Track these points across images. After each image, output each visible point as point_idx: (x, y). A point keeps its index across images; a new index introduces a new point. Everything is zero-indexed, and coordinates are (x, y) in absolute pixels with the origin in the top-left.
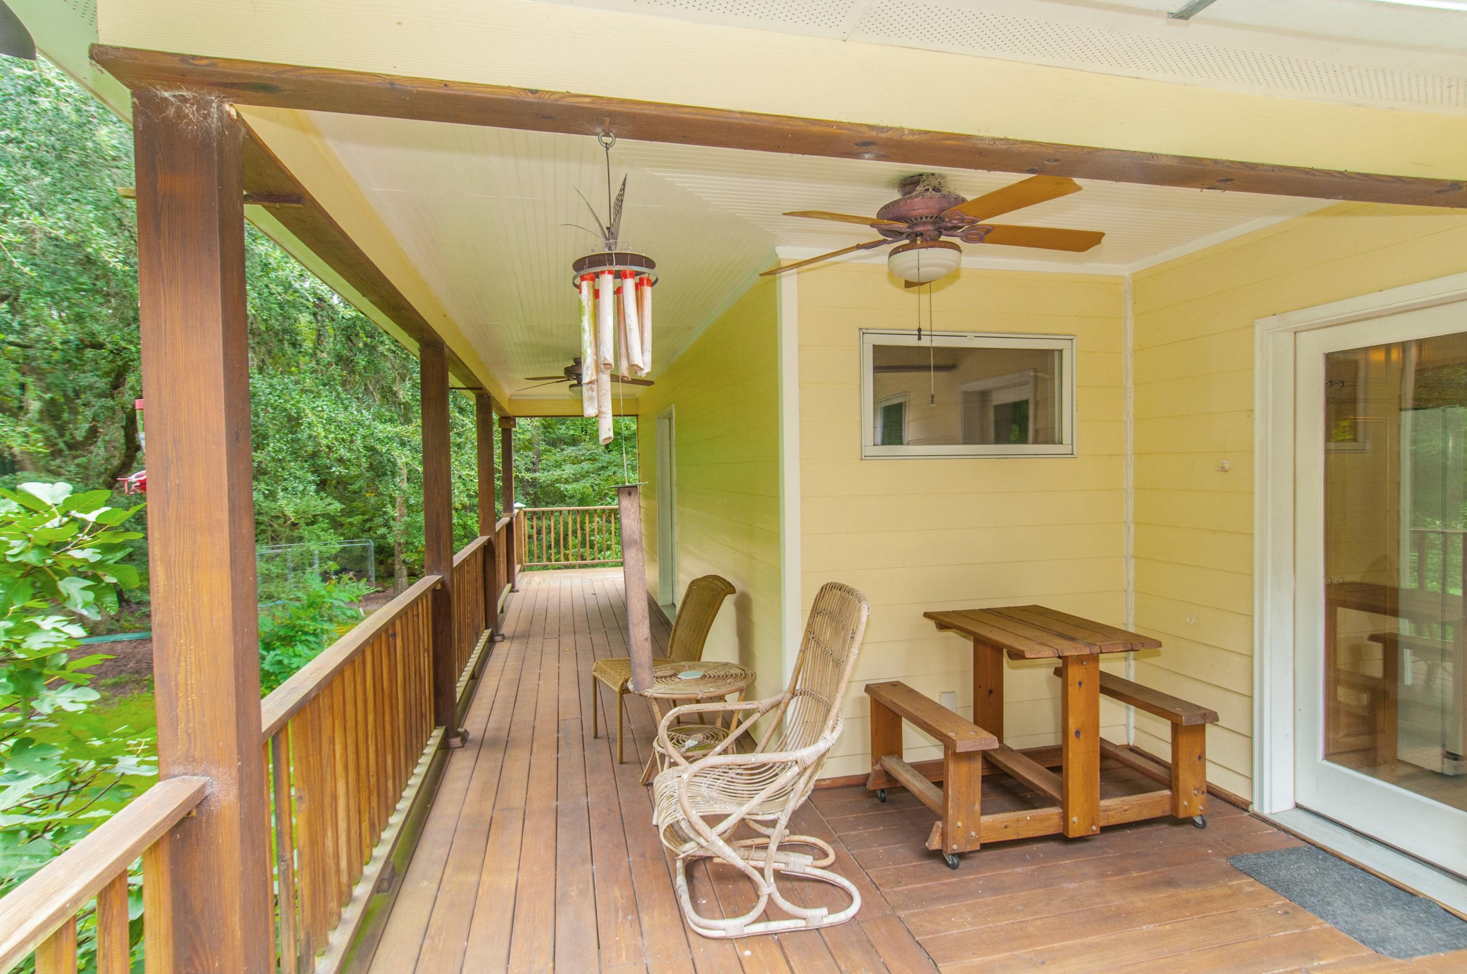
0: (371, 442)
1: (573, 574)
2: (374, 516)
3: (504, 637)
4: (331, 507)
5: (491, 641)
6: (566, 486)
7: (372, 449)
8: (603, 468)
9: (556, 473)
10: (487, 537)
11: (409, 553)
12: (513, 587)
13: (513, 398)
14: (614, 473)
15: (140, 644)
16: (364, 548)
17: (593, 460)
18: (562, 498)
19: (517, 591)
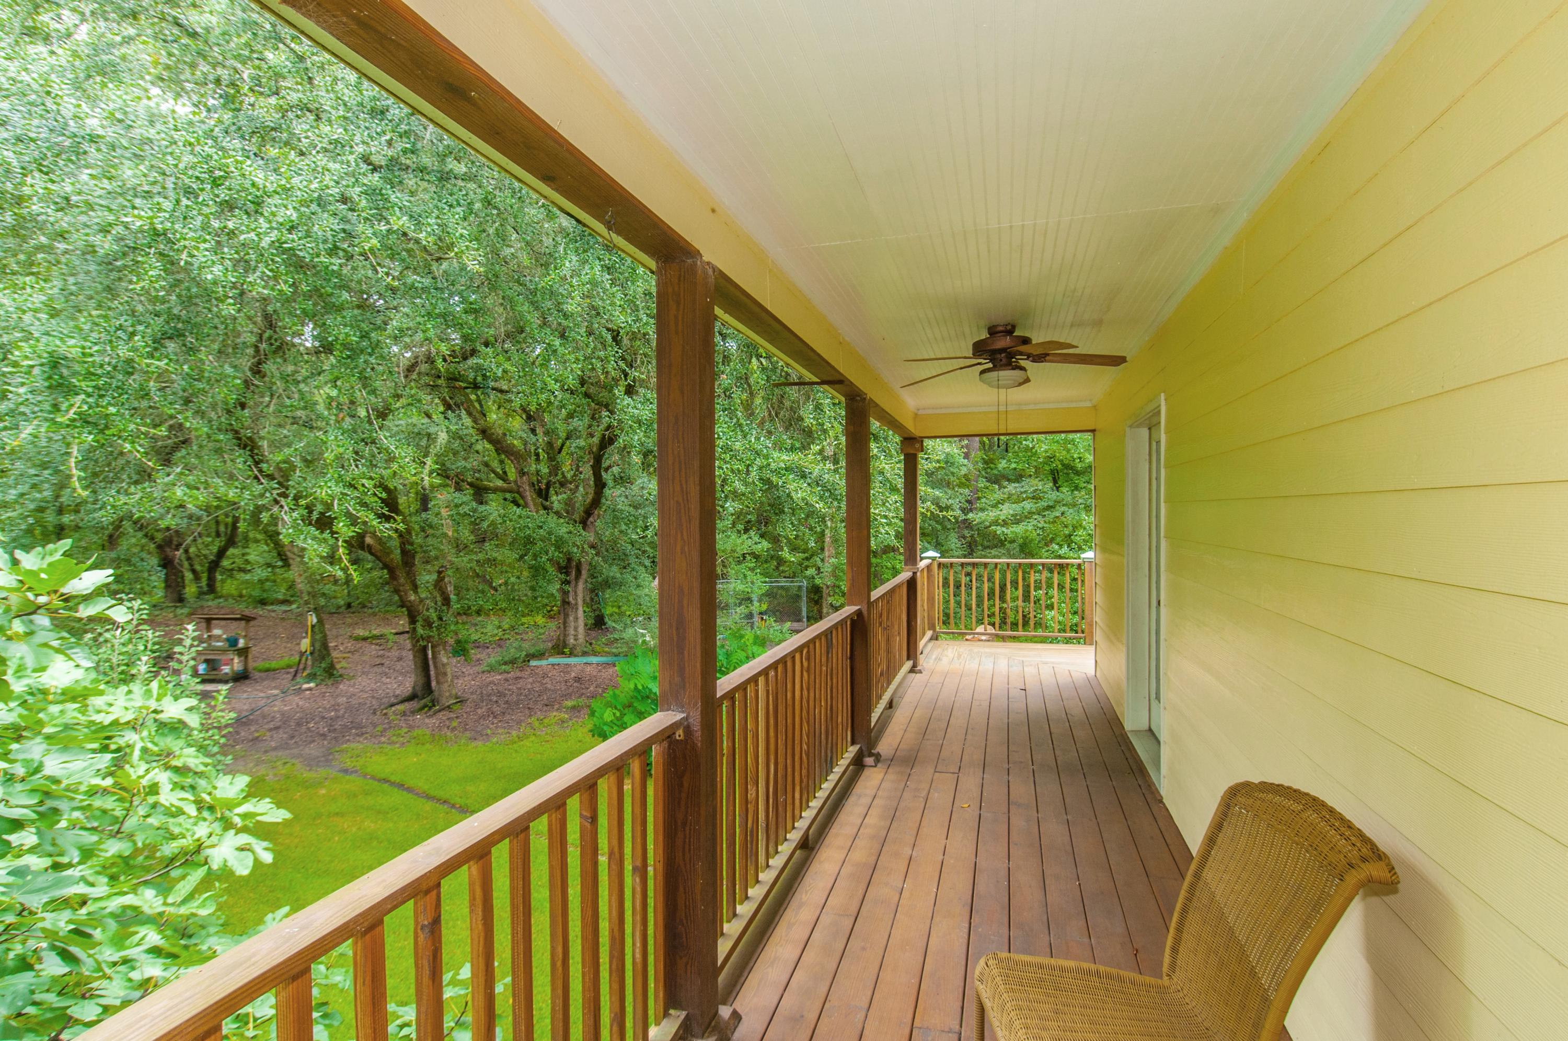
0: (767, 474)
1: (999, 650)
2: (812, 556)
3: (878, 758)
4: (760, 546)
5: (858, 763)
6: (1004, 529)
7: (767, 482)
8: (1050, 508)
9: (992, 514)
10: (855, 608)
11: (836, 597)
12: (914, 666)
13: (920, 412)
14: (1063, 514)
15: (604, 668)
16: (800, 587)
17: (1036, 498)
18: (999, 543)
19: (920, 672)
